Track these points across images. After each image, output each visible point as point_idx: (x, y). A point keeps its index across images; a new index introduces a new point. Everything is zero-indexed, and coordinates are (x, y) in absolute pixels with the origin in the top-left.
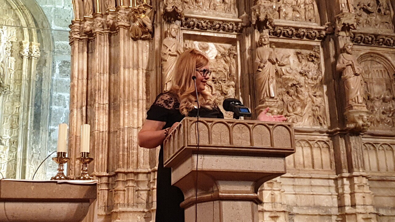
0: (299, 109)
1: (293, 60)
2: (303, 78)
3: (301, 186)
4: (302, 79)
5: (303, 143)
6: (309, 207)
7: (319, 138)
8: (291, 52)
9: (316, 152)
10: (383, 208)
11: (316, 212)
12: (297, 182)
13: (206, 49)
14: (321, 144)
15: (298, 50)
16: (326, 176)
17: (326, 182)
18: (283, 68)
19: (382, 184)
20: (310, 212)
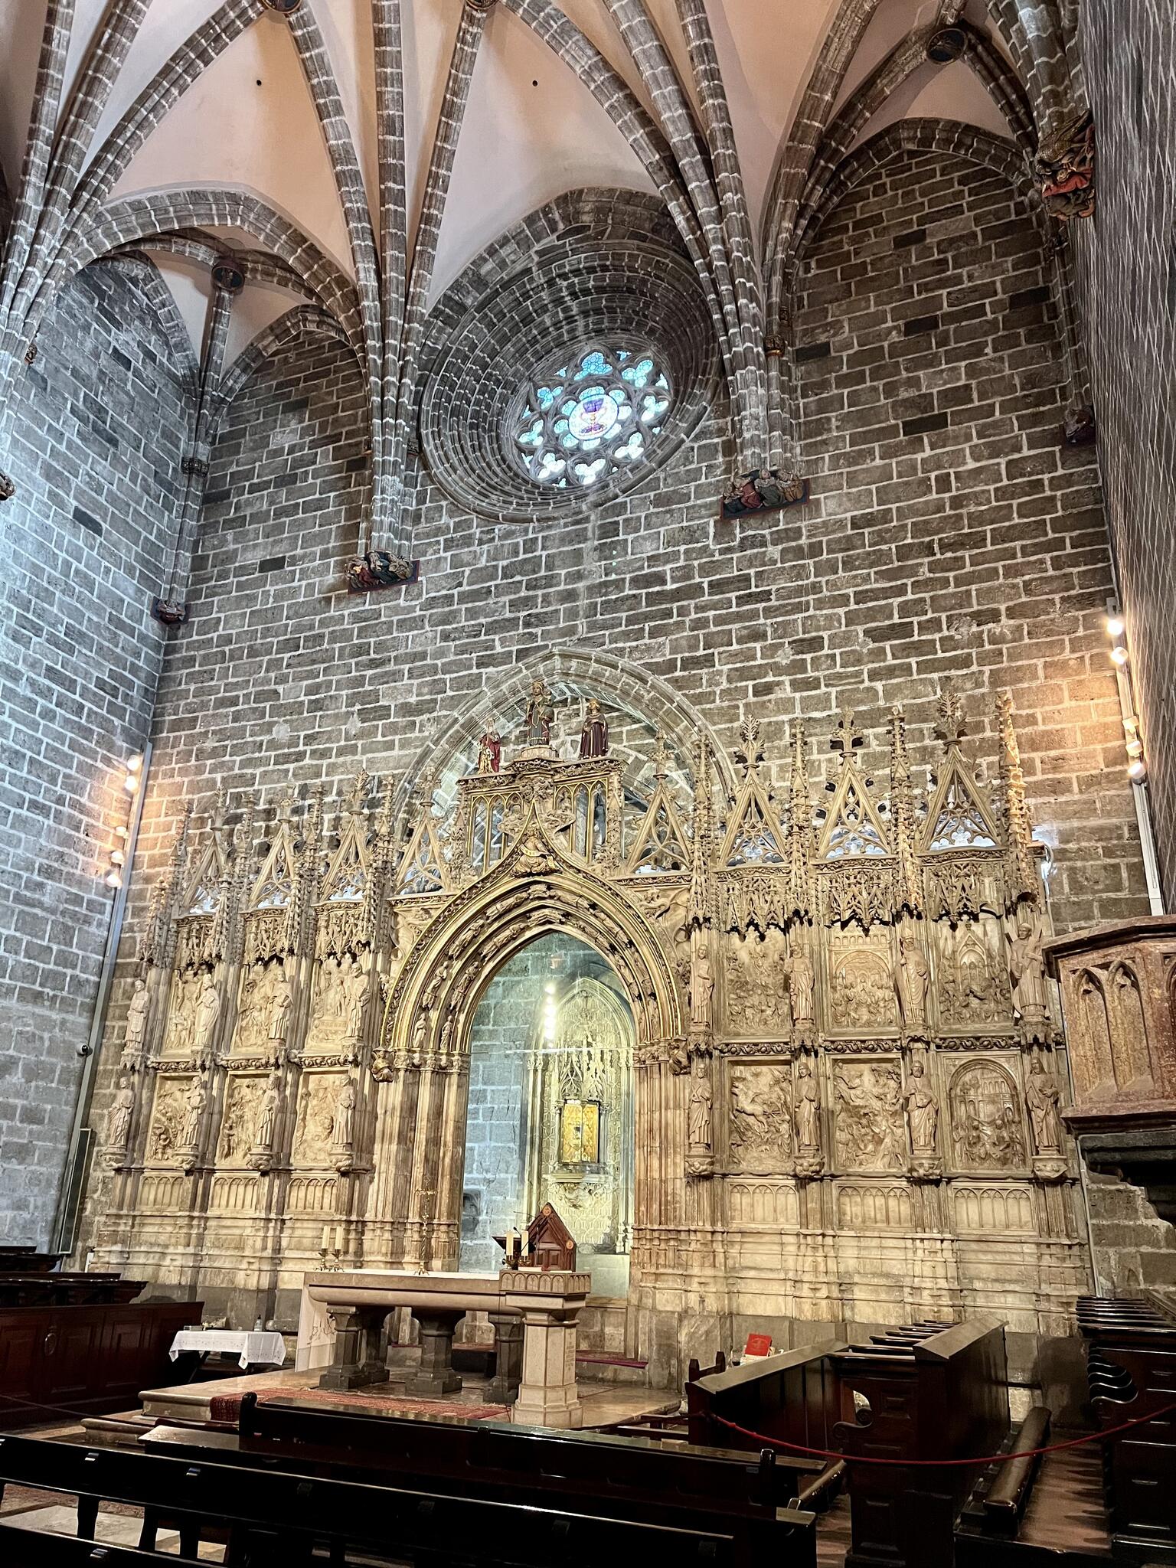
0: (870, 1147)
1: (868, 1078)
2: (880, 1103)
3: (866, 1248)
4: (877, 1105)
5: (874, 1191)
6: (874, 1274)
7: (896, 1184)
8: (865, 1068)
9: (892, 1203)
10: (979, 1279)
11: (883, 1281)
12: (864, 1243)
13: (756, 1075)
14: (898, 1192)
15: (875, 1065)
16: (901, 1235)
17: (901, 1244)
18: (852, 1092)
19: (983, 1246)
20: (876, 1281)
